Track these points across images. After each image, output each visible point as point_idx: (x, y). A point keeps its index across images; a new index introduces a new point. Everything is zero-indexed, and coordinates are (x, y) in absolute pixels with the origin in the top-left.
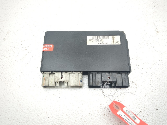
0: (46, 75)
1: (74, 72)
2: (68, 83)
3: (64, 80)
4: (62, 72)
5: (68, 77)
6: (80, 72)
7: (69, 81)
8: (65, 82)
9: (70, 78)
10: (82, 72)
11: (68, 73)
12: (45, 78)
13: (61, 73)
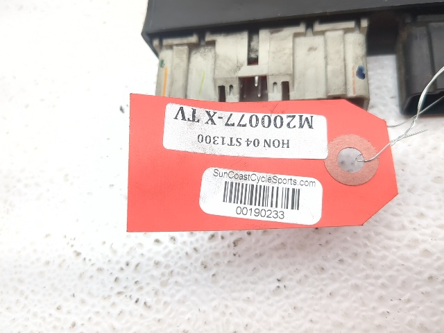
0: (175, 55)
1: (318, 27)
2: (286, 87)
3: (263, 73)
4: (252, 28)
5: (288, 51)
6: (351, 24)
7: (293, 76)
8: (270, 82)
9: (297, 60)
10: (365, 23)
11: (288, 32)
12: (169, 72)
13: (250, 40)
